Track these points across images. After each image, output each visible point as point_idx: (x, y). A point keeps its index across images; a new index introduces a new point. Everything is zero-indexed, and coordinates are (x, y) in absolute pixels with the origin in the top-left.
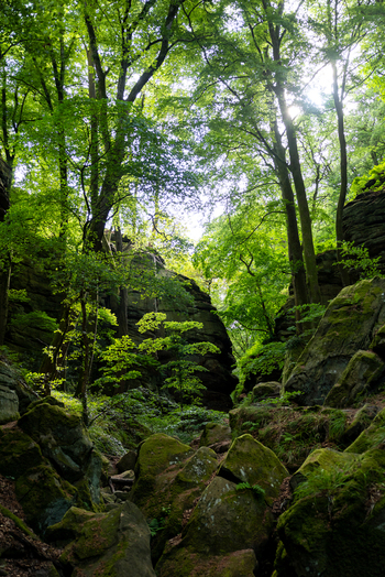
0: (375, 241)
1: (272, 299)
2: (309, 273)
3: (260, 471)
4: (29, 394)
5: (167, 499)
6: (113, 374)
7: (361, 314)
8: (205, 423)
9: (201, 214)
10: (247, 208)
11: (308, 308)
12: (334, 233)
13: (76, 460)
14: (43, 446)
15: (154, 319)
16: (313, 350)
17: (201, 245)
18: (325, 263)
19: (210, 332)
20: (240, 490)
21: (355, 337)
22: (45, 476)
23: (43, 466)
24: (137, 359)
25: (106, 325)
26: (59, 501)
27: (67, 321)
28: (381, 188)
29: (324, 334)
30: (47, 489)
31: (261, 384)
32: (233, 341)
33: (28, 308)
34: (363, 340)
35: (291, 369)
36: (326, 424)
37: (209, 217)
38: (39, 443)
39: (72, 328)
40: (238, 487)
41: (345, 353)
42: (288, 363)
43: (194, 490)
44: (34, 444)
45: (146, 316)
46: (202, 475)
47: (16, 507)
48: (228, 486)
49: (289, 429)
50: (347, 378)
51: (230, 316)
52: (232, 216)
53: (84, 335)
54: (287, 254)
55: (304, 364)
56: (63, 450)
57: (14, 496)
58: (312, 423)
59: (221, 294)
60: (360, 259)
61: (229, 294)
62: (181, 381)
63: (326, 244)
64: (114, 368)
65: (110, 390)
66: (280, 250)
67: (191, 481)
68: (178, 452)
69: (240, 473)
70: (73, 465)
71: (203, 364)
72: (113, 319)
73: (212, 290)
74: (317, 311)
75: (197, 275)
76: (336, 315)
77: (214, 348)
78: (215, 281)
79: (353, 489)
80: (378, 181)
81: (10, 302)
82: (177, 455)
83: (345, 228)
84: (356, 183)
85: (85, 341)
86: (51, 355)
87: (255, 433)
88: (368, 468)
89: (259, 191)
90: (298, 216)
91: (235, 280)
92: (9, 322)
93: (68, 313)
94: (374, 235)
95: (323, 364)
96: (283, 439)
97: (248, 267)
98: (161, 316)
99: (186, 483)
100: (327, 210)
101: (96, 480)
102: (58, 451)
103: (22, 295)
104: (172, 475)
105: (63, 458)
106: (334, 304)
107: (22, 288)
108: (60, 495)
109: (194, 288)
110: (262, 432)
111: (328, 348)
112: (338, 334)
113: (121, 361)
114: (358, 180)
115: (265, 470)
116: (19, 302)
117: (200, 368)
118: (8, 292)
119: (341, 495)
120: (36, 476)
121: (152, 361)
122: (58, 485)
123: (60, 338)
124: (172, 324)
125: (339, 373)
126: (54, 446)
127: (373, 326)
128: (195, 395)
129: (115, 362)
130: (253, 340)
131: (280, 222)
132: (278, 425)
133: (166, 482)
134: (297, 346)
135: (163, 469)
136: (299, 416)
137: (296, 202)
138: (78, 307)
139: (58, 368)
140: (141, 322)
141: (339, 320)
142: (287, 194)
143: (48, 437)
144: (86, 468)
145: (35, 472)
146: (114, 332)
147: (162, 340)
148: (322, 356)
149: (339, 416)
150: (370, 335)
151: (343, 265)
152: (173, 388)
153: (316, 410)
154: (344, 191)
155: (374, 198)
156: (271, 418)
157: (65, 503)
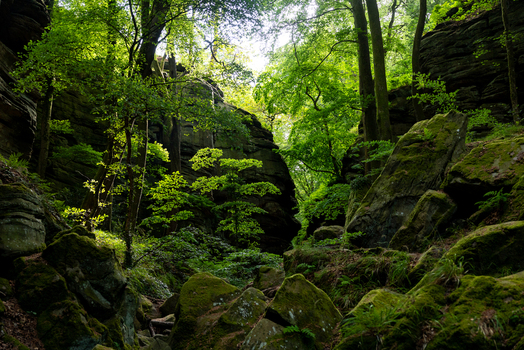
0: (455, 76)
1: (340, 138)
2: (380, 109)
3: (311, 314)
4: (61, 227)
5: (208, 342)
6: (163, 213)
7: (433, 151)
8: (258, 267)
9: (264, 41)
10: (314, 36)
11: (376, 146)
12: (410, 67)
13: (106, 295)
14: (69, 279)
15: (209, 156)
16: (380, 189)
17: (263, 77)
18: (399, 99)
19: (271, 172)
20: (287, 334)
21: (425, 176)
22: (70, 312)
23: (68, 301)
24: (190, 200)
25: (156, 161)
26: (86, 340)
27: (112, 153)
28: (463, 17)
29: (391, 173)
30: (72, 325)
31: (323, 228)
32: (297, 184)
33: (72, 140)
34: (435, 180)
35: (355, 211)
36: (387, 268)
37: (273, 46)
38: (65, 276)
39: (117, 160)
40: (285, 330)
41: (414, 193)
42: (352, 204)
43: (238, 333)
44: (59, 277)
45: (201, 152)
46: (248, 318)
47: (37, 344)
48: (274, 329)
49: (347, 272)
50: (414, 220)
51: (294, 155)
52: (299, 45)
53: (129, 169)
54: (358, 88)
55: (369, 205)
56: (92, 285)
57: (35, 332)
58: (373, 265)
59: (284, 131)
60: (436, 94)
61: (293, 132)
62: (237, 224)
63: (401, 79)
64: (164, 208)
65: (159, 231)
66: (350, 84)
67: (235, 323)
68: (223, 292)
69: (289, 315)
70: (104, 301)
71: (263, 207)
72: (165, 154)
73: (275, 127)
74: (386, 149)
75: (259, 110)
76: (406, 152)
77: (274, 189)
78: (279, 117)
79: (404, 327)
80: (460, 9)
81: (52, 133)
82: (221, 296)
83: (422, 60)
84: (437, 11)
85: (130, 175)
86: (93, 190)
87: (310, 276)
88: (422, 304)
89: (329, 18)
90: (371, 46)
91: (300, 116)
92: (50, 155)
93: (112, 145)
94: (454, 69)
95: (389, 205)
96: (339, 282)
97: (315, 103)
98: (217, 152)
99: (230, 325)
100: (404, 41)
101: (129, 319)
102: (86, 285)
103: (64, 125)
104: (215, 317)
105: (93, 294)
106: (404, 140)
107: (65, 118)
108: (86, 333)
109: (254, 124)
110: (318, 275)
111: (396, 187)
112: (407, 173)
113: (171, 200)
114: (438, 8)
115: (317, 313)
116: (61, 134)
117: (257, 209)
118: (50, 123)
119: (391, 333)
120: (60, 311)
121: (206, 202)
122: (84, 322)
123: (104, 171)
124: (228, 161)
125: (406, 214)
126: (81, 279)
127: (446, 164)
128: (252, 239)
129: (165, 201)
130: (319, 184)
131: (351, 53)
132: (335, 267)
133: (208, 324)
134: (363, 187)
135: (206, 310)
136: (359, 259)
137: (369, 31)
138: (122, 138)
139: (100, 204)
140: (195, 158)
141: (408, 158)
142: (360, 22)
143: (76, 270)
144: (118, 306)
145: (59, 307)
146: (166, 169)
147: (217, 178)
148: (388, 197)
149: (402, 258)
150: (442, 174)
151: (417, 100)
152: (228, 231)
153: (378, 252)
154: (422, 20)
155: (455, 28)
156: (328, 260)
157: (92, 341)
